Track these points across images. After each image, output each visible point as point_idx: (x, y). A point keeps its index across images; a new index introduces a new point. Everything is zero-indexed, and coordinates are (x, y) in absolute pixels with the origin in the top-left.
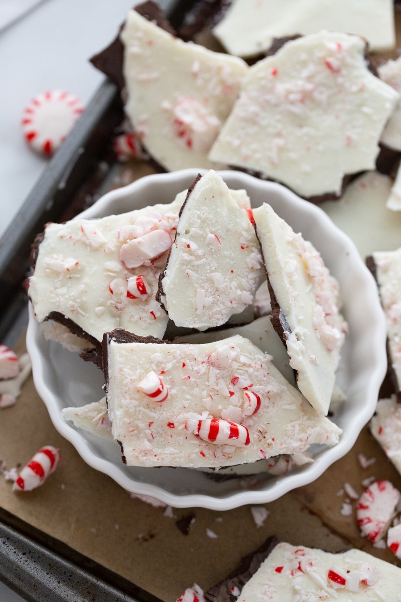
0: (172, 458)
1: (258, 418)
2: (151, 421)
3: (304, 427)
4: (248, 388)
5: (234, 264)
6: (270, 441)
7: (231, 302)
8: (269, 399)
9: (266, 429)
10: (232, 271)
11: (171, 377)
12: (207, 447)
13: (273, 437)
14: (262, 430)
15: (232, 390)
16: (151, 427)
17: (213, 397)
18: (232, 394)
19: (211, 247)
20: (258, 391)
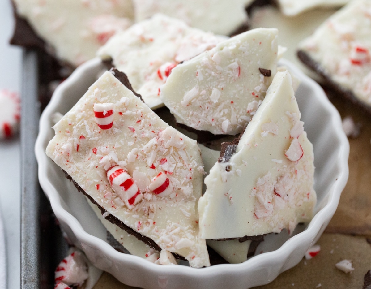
0: (76, 171)
1: (157, 200)
2: (84, 135)
3: (184, 235)
4: (168, 173)
5: (238, 99)
6: (151, 221)
7: (213, 120)
8: (177, 195)
9: (155, 210)
10: (232, 102)
11: (123, 121)
12: (106, 187)
13: (155, 221)
14: (151, 208)
15: (155, 165)
16: (81, 140)
17: (139, 158)
18: (153, 167)
19: (230, 72)
20: (173, 181)
